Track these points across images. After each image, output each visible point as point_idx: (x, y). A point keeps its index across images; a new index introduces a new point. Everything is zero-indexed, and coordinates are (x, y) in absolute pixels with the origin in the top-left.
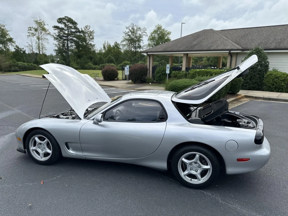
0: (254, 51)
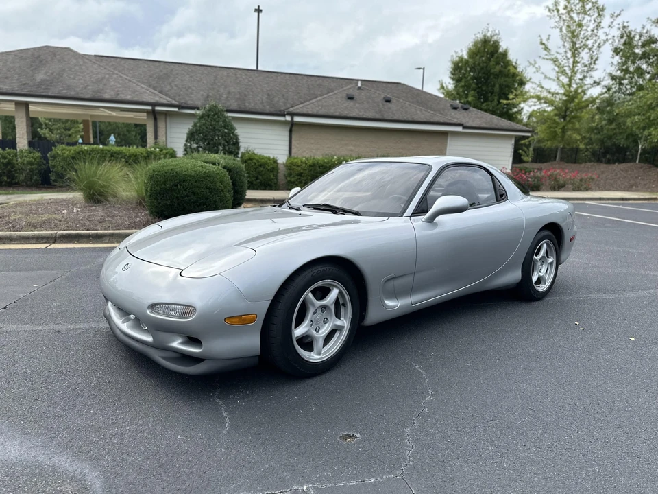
0: (209, 110)
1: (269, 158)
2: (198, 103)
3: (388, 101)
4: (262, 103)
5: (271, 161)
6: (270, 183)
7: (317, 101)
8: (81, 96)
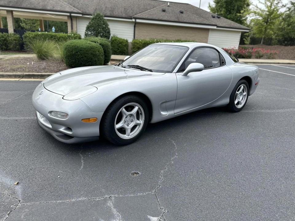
1: (124, 40)
2: (92, 12)
3: (182, 13)
4: (122, 12)
5: (125, 41)
6: (124, 52)
7: (148, 12)
8: (37, 8)
